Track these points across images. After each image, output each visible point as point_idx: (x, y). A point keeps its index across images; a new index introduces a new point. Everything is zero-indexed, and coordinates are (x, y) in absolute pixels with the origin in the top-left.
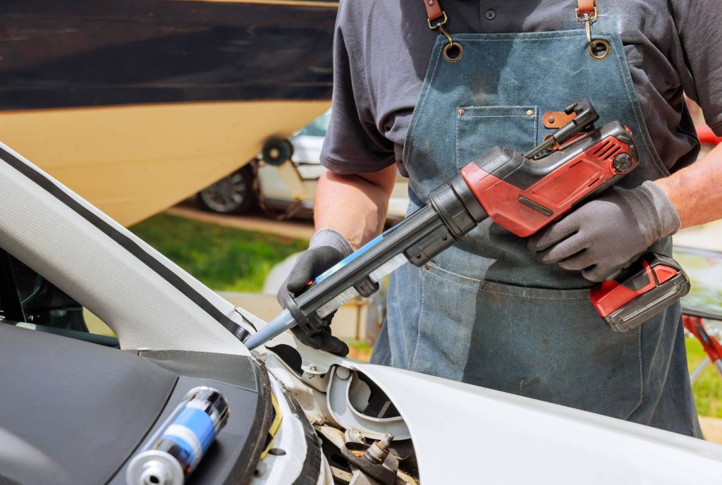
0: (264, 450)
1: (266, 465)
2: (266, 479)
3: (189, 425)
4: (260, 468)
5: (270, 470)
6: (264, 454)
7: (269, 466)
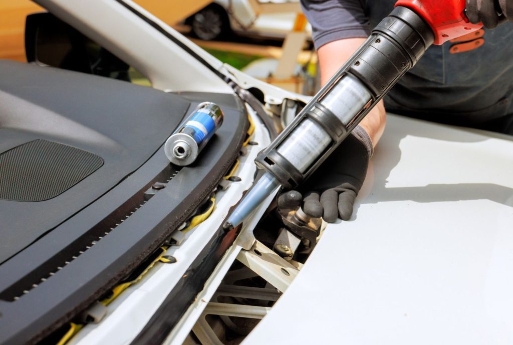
0: (245, 141)
1: (247, 150)
2: (247, 157)
3: (201, 122)
4: (243, 150)
5: (250, 152)
6: (245, 144)
7: (248, 151)
